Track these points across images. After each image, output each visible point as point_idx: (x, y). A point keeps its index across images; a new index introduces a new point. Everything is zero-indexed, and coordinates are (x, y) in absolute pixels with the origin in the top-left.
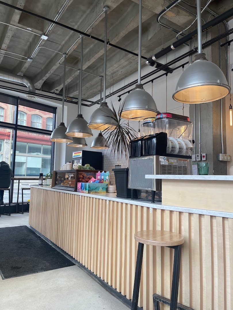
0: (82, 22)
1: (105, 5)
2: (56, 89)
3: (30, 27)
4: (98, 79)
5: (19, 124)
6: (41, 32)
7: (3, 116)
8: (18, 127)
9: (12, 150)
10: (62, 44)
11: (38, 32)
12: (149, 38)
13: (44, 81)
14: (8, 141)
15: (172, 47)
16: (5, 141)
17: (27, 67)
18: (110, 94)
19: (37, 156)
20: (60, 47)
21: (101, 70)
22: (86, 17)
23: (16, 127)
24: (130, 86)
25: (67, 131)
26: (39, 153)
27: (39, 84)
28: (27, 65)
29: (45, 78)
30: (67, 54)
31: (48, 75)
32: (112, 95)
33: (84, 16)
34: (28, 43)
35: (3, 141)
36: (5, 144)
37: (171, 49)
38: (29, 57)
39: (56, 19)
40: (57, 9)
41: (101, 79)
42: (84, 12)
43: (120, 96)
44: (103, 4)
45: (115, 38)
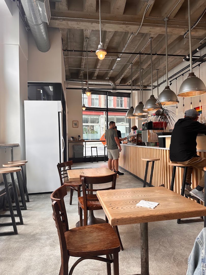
0: (139, 45)
1: (150, 37)
2: (129, 81)
3: (110, 56)
4: (155, 71)
5: (109, 107)
6: (116, 57)
7: (98, 99)
8: (108, 110)
9: (106, 122)
10: (129, 57)
11: (114, 58)
12: (184, 43)
13: (121, 79)
14: (102, 116)
15: (198, 50)
16: (101, 116)
17: (111, 74)
18: (163, 81)
19: (122, 124)
20: (129, 59)
21: (157, 66)
22: (141, 42)
23: (107, 110)
24: (175, 75)
25: (134, 113)
26: (123, 122)
27: (118, 81)
28: (110, 73)
29: (121, 78)
30: (133, 63)
31: (123, 76)
32: (165, 82)
33: (140, 41)
34: (111, 61)
35: (99, 116)
36: (101, 118)
37: (198, 51)
38: (112, 69)
39: (123, 51)
40: (124, 45)
41: (157, 71)
42: (140, 40)
43: (171, 82)
44: (149, 37)
45: (161, 49)
